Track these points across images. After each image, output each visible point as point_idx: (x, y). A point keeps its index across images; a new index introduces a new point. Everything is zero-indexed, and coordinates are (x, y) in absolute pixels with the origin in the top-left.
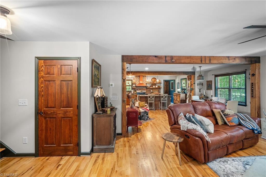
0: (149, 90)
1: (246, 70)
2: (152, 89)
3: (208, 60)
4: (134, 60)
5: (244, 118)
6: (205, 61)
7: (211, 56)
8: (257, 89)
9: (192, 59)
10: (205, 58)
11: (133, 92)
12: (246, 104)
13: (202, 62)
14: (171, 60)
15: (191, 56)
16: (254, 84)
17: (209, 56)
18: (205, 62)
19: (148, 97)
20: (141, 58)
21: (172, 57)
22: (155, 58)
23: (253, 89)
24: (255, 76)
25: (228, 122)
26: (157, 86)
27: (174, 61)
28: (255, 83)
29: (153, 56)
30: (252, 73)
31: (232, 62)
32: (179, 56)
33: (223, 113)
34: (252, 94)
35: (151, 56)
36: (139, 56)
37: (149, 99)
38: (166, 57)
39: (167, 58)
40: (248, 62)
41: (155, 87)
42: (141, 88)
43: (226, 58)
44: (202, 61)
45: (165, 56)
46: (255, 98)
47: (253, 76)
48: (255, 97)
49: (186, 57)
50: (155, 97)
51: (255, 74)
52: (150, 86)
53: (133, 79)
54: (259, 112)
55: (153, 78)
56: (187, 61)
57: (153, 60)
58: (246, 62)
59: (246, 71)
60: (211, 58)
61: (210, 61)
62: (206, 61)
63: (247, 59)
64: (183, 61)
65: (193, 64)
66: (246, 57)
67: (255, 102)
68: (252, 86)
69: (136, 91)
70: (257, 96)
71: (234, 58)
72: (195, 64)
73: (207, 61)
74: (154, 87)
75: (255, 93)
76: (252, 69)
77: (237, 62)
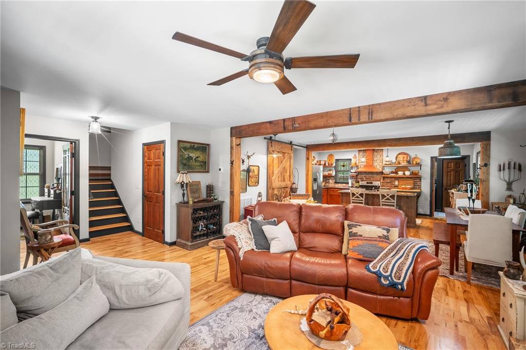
0: (389, 181)
2: (398, 178)
3: (367, 113)
4: (243, 133)
6: (359, 117)
7: (373, 105)
9: (330, 117)
10: (359, 111)
11: (352, 184)
13: (350, 121)
14: (293, 126)
15: (328, 112)
17: (369, 106)
18: (359, 120)
19: (350, 193)
20: (251, 129)
21: (293, 120)
22: (268, 125)
26: (407, 173)
27: (297, 125)
29: (267, 122)
31: (438, 108)
32: (305, 116)
35: (263, 123)
36: (249, 126)
37: (353, 198)
38: (284, 120)
39: (285, 123)
41: (404, 174)
42: (370, 176)
43: (417, 102)
44: (352, 119)
45: (282, 120)
49: (318, 116)
50: (366, 194)
52: (392, 172)
53: (353, 158)
55: (399, 154)
56: (321, 122)
57: (267, 128)
58: (491, 102)
60: (374, 109)
61: (372, 115)
62: (361, 118)
64: (312, 125)
65: (332, 128)
66: (491, 86)
69: (358, 182)
72: (336, 126)
73: (364, 117)
74: (400, 173)
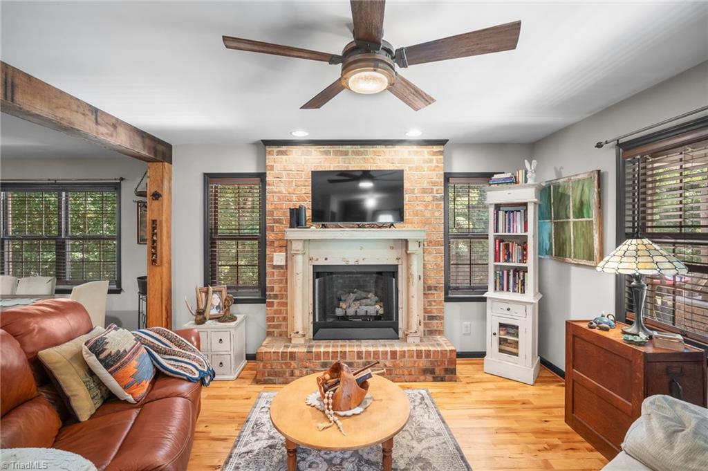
1: (122, 179)
3: (2, 82)
5: (164, 344)
8: (165, 238)
12: (120, 286)
16: (158, 223)
23: (155, 238)
24: (160, 198)
25: (125, 388)
28: (161, 222)
30: (153, 191)
31: (107, 134)
33: (97, 356)
34: (153, 254)
40: (149, 153)
43: (87, 112)
46: (161, 265)
47: (157, 199)
48: (161, 262)
51: (160, 192)
54: (168, 307)
58: (144, 151)
59: (120, 183)
60: (17, 82)
63: (147, 141)
67: (161, 278)
68: (153, 231)
70: (165, 259)
71: (114, 121)
75: (161, 249)
76: (152, 178)
77: (122, 140)
